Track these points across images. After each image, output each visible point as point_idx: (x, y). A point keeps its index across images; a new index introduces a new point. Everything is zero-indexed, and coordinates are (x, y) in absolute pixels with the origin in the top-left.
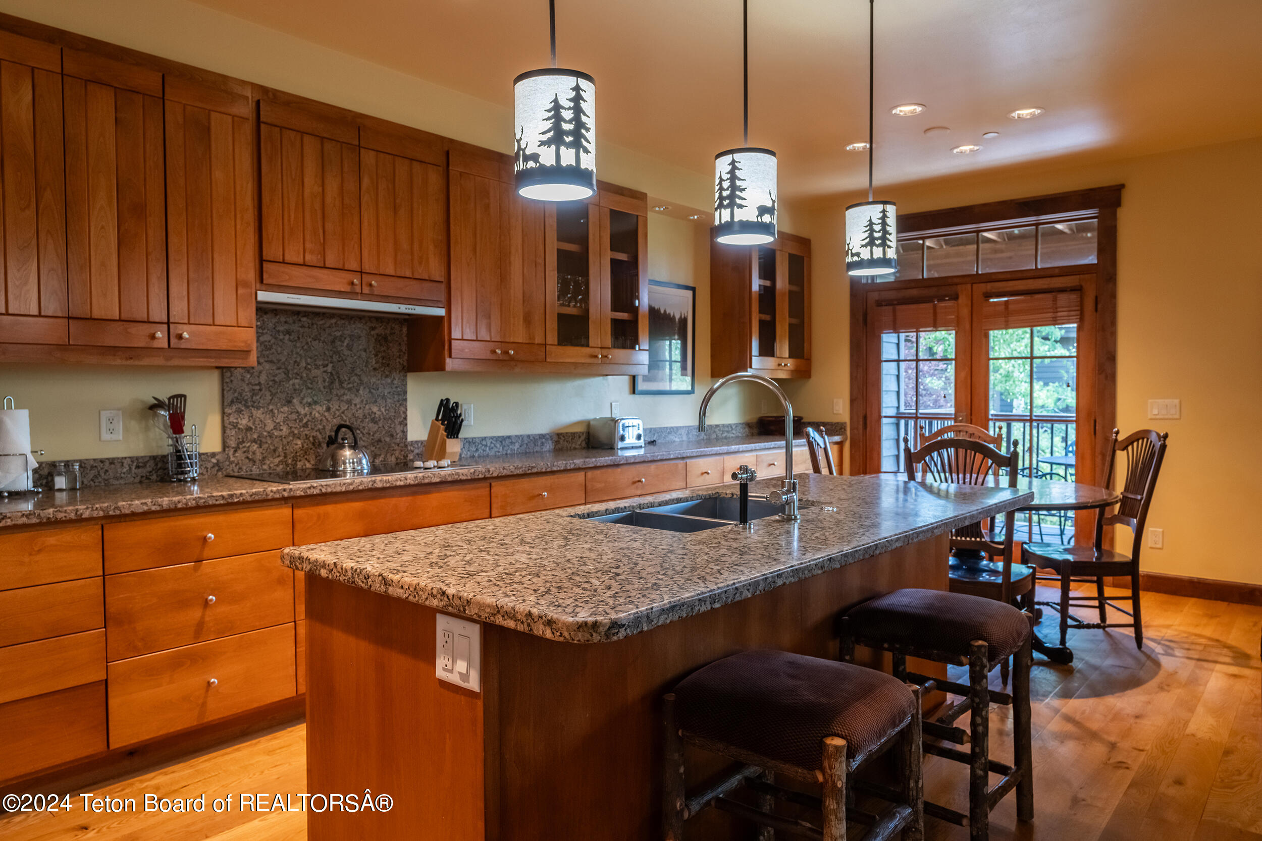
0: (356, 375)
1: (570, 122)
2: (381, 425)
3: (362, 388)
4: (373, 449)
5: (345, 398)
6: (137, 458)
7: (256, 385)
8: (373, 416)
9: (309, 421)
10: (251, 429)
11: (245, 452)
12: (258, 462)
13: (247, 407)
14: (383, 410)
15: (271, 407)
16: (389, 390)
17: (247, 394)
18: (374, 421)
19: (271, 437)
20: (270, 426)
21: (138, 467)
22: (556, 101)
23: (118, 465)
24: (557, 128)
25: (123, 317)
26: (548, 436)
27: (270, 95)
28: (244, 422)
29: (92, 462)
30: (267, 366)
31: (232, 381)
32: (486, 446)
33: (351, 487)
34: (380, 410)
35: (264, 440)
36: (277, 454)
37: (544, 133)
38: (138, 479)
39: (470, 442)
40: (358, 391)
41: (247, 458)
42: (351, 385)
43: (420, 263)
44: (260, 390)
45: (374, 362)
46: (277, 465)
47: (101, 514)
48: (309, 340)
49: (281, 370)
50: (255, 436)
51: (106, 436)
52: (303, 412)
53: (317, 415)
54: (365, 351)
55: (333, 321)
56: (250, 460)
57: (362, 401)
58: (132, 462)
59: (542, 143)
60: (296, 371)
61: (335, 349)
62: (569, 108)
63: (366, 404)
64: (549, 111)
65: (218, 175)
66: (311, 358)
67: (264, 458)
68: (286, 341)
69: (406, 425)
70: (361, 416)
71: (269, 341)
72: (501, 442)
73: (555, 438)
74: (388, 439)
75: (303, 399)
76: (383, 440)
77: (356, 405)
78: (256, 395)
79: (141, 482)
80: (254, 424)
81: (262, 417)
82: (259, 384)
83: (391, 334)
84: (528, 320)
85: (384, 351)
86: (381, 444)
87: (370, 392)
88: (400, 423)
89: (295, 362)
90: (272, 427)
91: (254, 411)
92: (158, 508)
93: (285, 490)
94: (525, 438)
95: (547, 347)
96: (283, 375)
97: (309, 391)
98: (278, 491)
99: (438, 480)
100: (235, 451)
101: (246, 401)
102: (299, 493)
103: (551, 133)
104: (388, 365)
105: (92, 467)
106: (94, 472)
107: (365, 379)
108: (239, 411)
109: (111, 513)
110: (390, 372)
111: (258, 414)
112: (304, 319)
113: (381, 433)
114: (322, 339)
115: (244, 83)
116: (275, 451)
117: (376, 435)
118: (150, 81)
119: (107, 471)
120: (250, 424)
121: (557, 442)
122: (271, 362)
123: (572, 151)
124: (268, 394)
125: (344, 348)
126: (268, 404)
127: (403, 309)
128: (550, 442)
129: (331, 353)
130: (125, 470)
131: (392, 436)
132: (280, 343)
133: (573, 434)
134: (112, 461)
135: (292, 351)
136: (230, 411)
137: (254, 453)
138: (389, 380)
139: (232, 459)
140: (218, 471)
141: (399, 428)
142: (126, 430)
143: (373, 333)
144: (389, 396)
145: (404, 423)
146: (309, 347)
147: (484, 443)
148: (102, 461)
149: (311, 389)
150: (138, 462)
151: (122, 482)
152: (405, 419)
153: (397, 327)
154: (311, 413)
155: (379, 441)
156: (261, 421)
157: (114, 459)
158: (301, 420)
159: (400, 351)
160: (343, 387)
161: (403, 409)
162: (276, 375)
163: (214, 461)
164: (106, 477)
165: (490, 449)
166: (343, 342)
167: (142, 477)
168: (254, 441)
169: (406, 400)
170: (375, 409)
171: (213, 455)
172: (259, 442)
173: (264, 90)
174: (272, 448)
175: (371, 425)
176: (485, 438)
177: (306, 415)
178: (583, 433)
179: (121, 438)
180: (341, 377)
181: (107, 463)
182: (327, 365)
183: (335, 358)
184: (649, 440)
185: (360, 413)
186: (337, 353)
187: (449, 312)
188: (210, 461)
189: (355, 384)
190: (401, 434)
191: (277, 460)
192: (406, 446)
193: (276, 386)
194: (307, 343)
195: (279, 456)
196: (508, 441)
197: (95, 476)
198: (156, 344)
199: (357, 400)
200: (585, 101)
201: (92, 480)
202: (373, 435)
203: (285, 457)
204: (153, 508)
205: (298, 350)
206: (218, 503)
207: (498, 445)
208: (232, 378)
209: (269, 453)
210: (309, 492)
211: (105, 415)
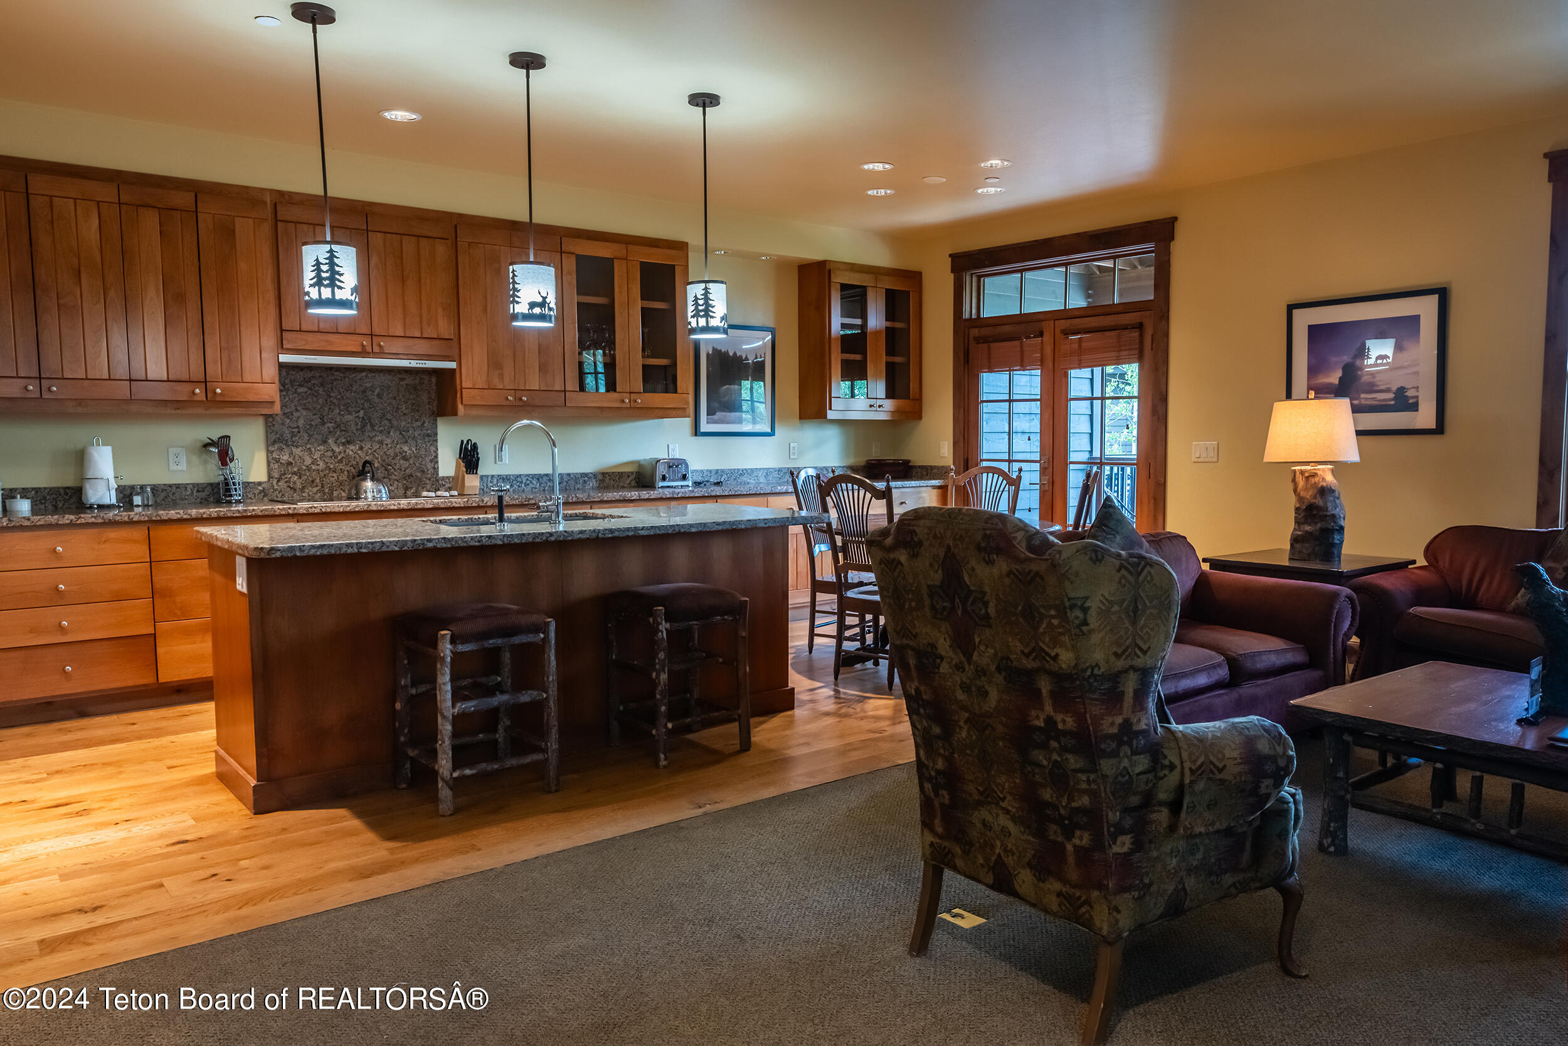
0: (387, 419)
1: (327, 272)
2: (411, 462)
3: (393, 430)
4: (405, 482)
5: (377, 439)
6: (198, 484)
7: (295, 428)
8: (404, 454)
9: (343, 457)
10: (292, 463)
11: (286, 482)
12: (298, 490)
13: (288, 446)
14: (414, 449)
15: (308, 446)
16: (419, 432)
17: (287, 436)
18: (405, 458)
19: (308, 470)
20: (308, 461)
21: (198, 491)
22: (317, 260)
23: (183, 490)
24: (318, 276)
25: (170, 379)
26: (591, 475)
27: (286, 197)
28: (285, 458)
29: (163, 487)
30: (304, 413)
31: (274, 425)
32: (521, 482)
33: (348, 509)
34: (410, 449)
35: (303, 473)
36: (315, 485)
37: (311, 279)
38: (199, 500)
39: (503, 479)
40: (389, 433)
41: (289, 487)
42: (382, 428)
43: (429, 325)
44: (299, 432)
45: (404, 409)
46: (316, 494)
47: (146, 519)
48: (342, 391)
49: (317, 416)
50: (295, 470)
51: (173, 467)
52: (337, 450)
53: (351, 453)
54: (395, 398)
55: (364, 374)
56: (291, 488)
57: (393, 441)
58: (194, 487)
59: (311, 286)
60: (330, 416)
61: (366, 398)
62: (326, 264)
63: (397, 444)
64: (313, 266)
65: (243, 266)
66: (344, 406)
67: (303, 488)
68: (321, 392)
69: (437, 462)
70: (392, 454)
71: (306, 392)
72: (538, 479)
73: (600, 477)
74: (419, 474)
75: (337, 440)
76: (414, 475)
77: (387, 445)
78: (296, 436)
79: (201, 503)
80: (294, 459)
81: (301, 454)
82: (298, 427)
83: (421, 383)
84: (543, 368)
85: (414, 399)
86: (412, 479)
87: (401, 433)
88: (431, 461)
89: (330, 409)
90: (310, 462)
91: (294, 450)
92: (189, 517)
93: (289, 508)
94: (565, 477)
95: (567, 394)
96: (319, 420)
97: (343, 433)
98: (284, 509)
99: (431, 506)
100: (278, 481)
101: (287, 441)
102: (301, 511)
103: (315, 280)
104: (418, 411)
105: (163, 490)
106: (163, 495)
107: (395, 423)
108: (281, 449)
109: (154, 518)
110: (420, 416)
111: (297, 451)
112: (337, 373)
113: (412, 468)
114: (354, 389)
115: (263, 190)
116: (313, 481)
117: (407, 471)
118: (184, 199)
119: (174, 494)
120: (291, 460)
121: (602, 481)
122: (308, 409)
123: (329, 290)
124: (306, 435)
125: (375, 397)
126: (306, 444)
127: (414, 364)
128: (594, 481)
129: (362, 402)
130: (188, 493)
131: (423, 472)
132: (316, 394)
133: (621, 474)
134: (178, 486)
135: (326, 400)
136: (273, 449)
137: (294, 483)
138: (419, 424)
139: (276, 487)
140: (264, 496)
141: (430, 466)
142: (189, 462)
143: (402, 383)
144: (419, 437)
145: (435, 460)
146: (342, 397)
147: (519, 480)
148: (170, 486)
149: (345, 431)
150: (198, 488)
151: (186, 502)
152: (436, 457)
153: (425, 377)
154: (345, 451)
155: (411, 475)
156: (300, 457)
157: (179, 484)
158: (336, 457)
159: (430, 398)
160: (374, 430)
161: (433, 449)
162: (313, 420)
163: (260, 488)
164: (174, 498)
165: (525, 486)
166: (374, 392)
167: (202, 499)
168: (294, 473)
169: (436, 441)
170: (406, 448)
171: (260, 484)
172: (299, 474)
173: (281, 193)
174: (310, 479)
175: (402, 462)
176: (520, 475)
177: (340, 453)
178: (632, 473)
179: (185, 469)
180: (372, 421)
181: (174, 488)
182: (359, 411)
183: (366, 405)
184: (716, 481)
185: (391, 452)
186: (368, 400)
187: (460, 365)
188: (257, 489)
189: (386, 427)
190: (432, 470)
191: (315, 489)
192: (437, 481)
193: (313, 429)
194: (340, 393)
195: (317, 486)
196: (545, 478)
197: (166, 497)
198: (196, 398)
199: (388, 441)
200: (337, 258)
201: (163, 500)
202: (404, 471)
203: (322, 487)
204: (185, 517)
205: (332, 399)
206: (235, 515)
207: (535, 483)
208: (274, 423)
209: (308, 483)
210: (311, 511)
211: (172, 451)
